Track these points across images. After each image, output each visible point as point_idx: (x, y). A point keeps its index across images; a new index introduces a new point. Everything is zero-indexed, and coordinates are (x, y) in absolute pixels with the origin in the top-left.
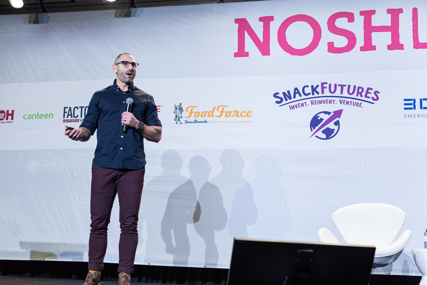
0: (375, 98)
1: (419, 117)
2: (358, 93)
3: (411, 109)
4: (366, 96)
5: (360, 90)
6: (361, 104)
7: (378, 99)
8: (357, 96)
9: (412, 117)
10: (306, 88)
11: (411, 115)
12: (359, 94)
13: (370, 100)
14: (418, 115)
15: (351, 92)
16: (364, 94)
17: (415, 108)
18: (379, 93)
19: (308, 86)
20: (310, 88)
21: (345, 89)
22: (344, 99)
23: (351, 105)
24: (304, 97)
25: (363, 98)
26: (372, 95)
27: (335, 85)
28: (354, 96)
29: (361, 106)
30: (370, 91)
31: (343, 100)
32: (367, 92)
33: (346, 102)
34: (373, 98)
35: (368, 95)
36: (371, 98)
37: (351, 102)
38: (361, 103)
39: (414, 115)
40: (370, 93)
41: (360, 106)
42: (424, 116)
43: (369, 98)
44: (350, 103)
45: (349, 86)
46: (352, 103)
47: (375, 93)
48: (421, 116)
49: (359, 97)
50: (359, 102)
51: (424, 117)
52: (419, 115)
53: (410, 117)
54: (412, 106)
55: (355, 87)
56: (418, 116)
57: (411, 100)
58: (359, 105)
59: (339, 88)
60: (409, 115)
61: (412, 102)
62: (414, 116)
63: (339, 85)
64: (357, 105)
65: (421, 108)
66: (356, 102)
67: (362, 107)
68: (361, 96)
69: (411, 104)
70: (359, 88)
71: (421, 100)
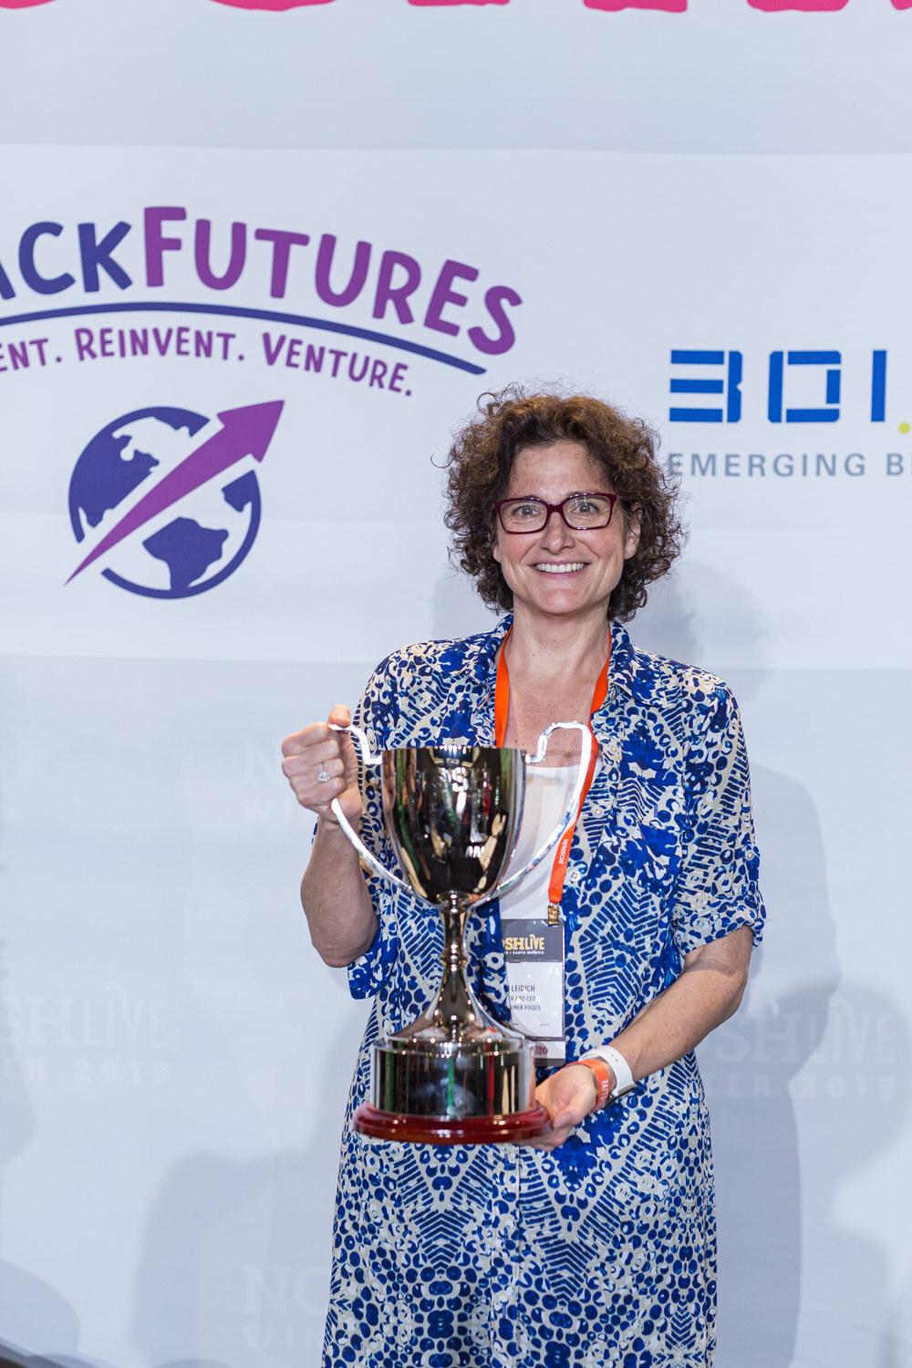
0: (493, 333)
1: (756, 471)
2: (384, 293)
3: (712, 416)
4: (433, 321)
5: (400, 277)
6: (401, 372)
7: (507, 340)
8: (379, 312)
9: (714, 473)
10: (44, 240)
11: (712, 458)
12: (390, 305)
13: (461, 347)
14: (751, 457)
15: (339, 283)
16: (419, 302)
17: (735, 415)
18: (515, 300)
19: (55, 229)
20: (71, 238)
21: (302, 261)
22: (292, 331)
23: (334, 374)
24: (27, 299)
25: (417, 332)
26: (473, 314)
27: (239, 231)
28: (359, 312)
29: (398, 384)
30: (459, 285)
31: (282, 339)
32: (443, 294)
33: (302, 349)
34: (477, 336)
35: (449, 313)
36: (464, 334)
37: (338, 355)
38: (400, 366)
39: (728, 457)
40: (461, 300)
41: (392, 387)
42: (791, 468)
43: (452, 330)
44: (329, 360)
45: (328, 243)
46: (345, 362)
47: (498, 298)
48: (768, 466)
49: (389, 324)
50: (392, 356)
51: (791, 473)
52: (757, 461)
53: (703, 472)
54: (719, 401)
55: (363, 250)
56: (751, 466)
57: (713, 357)
58: (386, 380)
59: (260, 255)
60: (696, 457)
61: (720, 372)
62: (728, 465)
63: (262, 234)
64: (377, 378)
65: (774, 416)
66: (367, 359)
67: (408, 393)
68: (405, 317)
69: (712, 387)
70: (391, 258)
71: (776, 359)
